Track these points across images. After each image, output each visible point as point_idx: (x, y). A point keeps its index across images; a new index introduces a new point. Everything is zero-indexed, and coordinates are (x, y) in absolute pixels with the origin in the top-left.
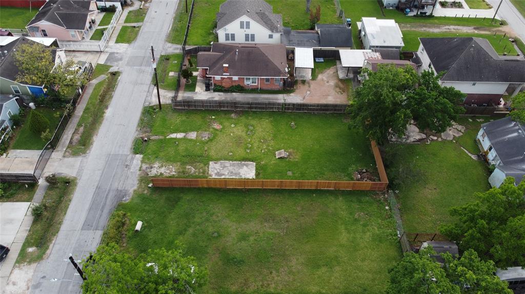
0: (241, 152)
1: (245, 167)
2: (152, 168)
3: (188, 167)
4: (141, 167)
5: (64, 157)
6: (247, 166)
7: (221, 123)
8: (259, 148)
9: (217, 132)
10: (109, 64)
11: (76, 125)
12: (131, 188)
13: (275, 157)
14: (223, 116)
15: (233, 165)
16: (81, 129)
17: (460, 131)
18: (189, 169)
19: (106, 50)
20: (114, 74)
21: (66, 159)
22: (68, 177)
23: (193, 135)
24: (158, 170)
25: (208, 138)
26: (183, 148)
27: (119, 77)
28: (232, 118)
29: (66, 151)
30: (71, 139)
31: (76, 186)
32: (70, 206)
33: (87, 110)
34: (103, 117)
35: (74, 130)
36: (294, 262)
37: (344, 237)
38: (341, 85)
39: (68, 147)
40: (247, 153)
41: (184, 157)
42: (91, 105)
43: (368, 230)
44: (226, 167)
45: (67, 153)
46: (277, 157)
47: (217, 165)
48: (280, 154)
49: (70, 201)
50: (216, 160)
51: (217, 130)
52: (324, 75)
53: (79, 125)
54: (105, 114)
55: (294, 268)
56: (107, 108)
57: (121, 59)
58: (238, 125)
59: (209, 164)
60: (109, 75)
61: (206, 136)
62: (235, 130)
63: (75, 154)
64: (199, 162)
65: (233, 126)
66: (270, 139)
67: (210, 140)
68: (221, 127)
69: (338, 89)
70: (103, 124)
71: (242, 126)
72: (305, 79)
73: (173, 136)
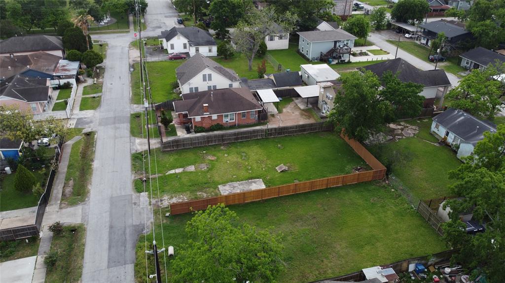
0: (243, 173)
1: (253, 184)
2: (161, 201)
3: (199, 193)
4: (150, 202)
5: (61, 208)
6: (255, 182)
7: (214, 155)
8: (259, 167)
9: (214, 162)
10: (80, 127)
11: (64, 180)
12: (148, 221)
13: (277, 171)
14: (213, 149)
15: (242, 184)
16: (71, 182)
17: (415, 129)
18: (199, 195)
19: (72, 117)
20: (88, 134)
21: (64, 210)
22: (73, 225)
23: (191, 168)
24: (169, 201)
25: (207, 168)
26: (187, 180)
27: (96, 136)
28: (222, 150)
29: (61, 204)
30: (63, 192)
31: (85, 230)
32: (86, 250)
33: (70, 166)
34: (91, 168)
35: (63, 184)
36: (338, 248)
37: (371, 219)
38: (306, 114)
39: (62, 200)
40: (250, 173)
41: (190, 186)
42: (74, 161)
43: (388, 210)
44: (235, 187)
45: (63, 205)
46: (279, 171)
47: (225, 187)
48: (281, 168)
49: (84, 245)
50: (224, 183)
51: (213, 161)
52: (287, 108)
53: (67, 179)
54: (92, 166)
55: (340, 252)
56: (92, 161)
57: (91, 122)
58: (230, 154)
59: (218, 187)
60: (84, 136)
61: (204, 167)
62: (230, 158)
63: (73, 204)
64: (208, 187)
65: (226, 155)
66: (265, 159)
67: (210, 170)
68: (216, 158)
69: (304, 116)
70: (94, 175)
71: (234, 154)
72: (273, 113)
73: (173, 172)
